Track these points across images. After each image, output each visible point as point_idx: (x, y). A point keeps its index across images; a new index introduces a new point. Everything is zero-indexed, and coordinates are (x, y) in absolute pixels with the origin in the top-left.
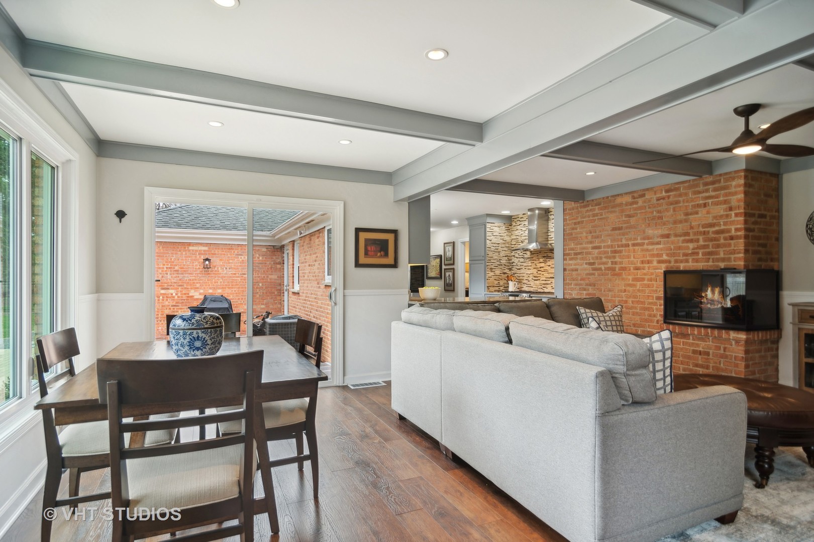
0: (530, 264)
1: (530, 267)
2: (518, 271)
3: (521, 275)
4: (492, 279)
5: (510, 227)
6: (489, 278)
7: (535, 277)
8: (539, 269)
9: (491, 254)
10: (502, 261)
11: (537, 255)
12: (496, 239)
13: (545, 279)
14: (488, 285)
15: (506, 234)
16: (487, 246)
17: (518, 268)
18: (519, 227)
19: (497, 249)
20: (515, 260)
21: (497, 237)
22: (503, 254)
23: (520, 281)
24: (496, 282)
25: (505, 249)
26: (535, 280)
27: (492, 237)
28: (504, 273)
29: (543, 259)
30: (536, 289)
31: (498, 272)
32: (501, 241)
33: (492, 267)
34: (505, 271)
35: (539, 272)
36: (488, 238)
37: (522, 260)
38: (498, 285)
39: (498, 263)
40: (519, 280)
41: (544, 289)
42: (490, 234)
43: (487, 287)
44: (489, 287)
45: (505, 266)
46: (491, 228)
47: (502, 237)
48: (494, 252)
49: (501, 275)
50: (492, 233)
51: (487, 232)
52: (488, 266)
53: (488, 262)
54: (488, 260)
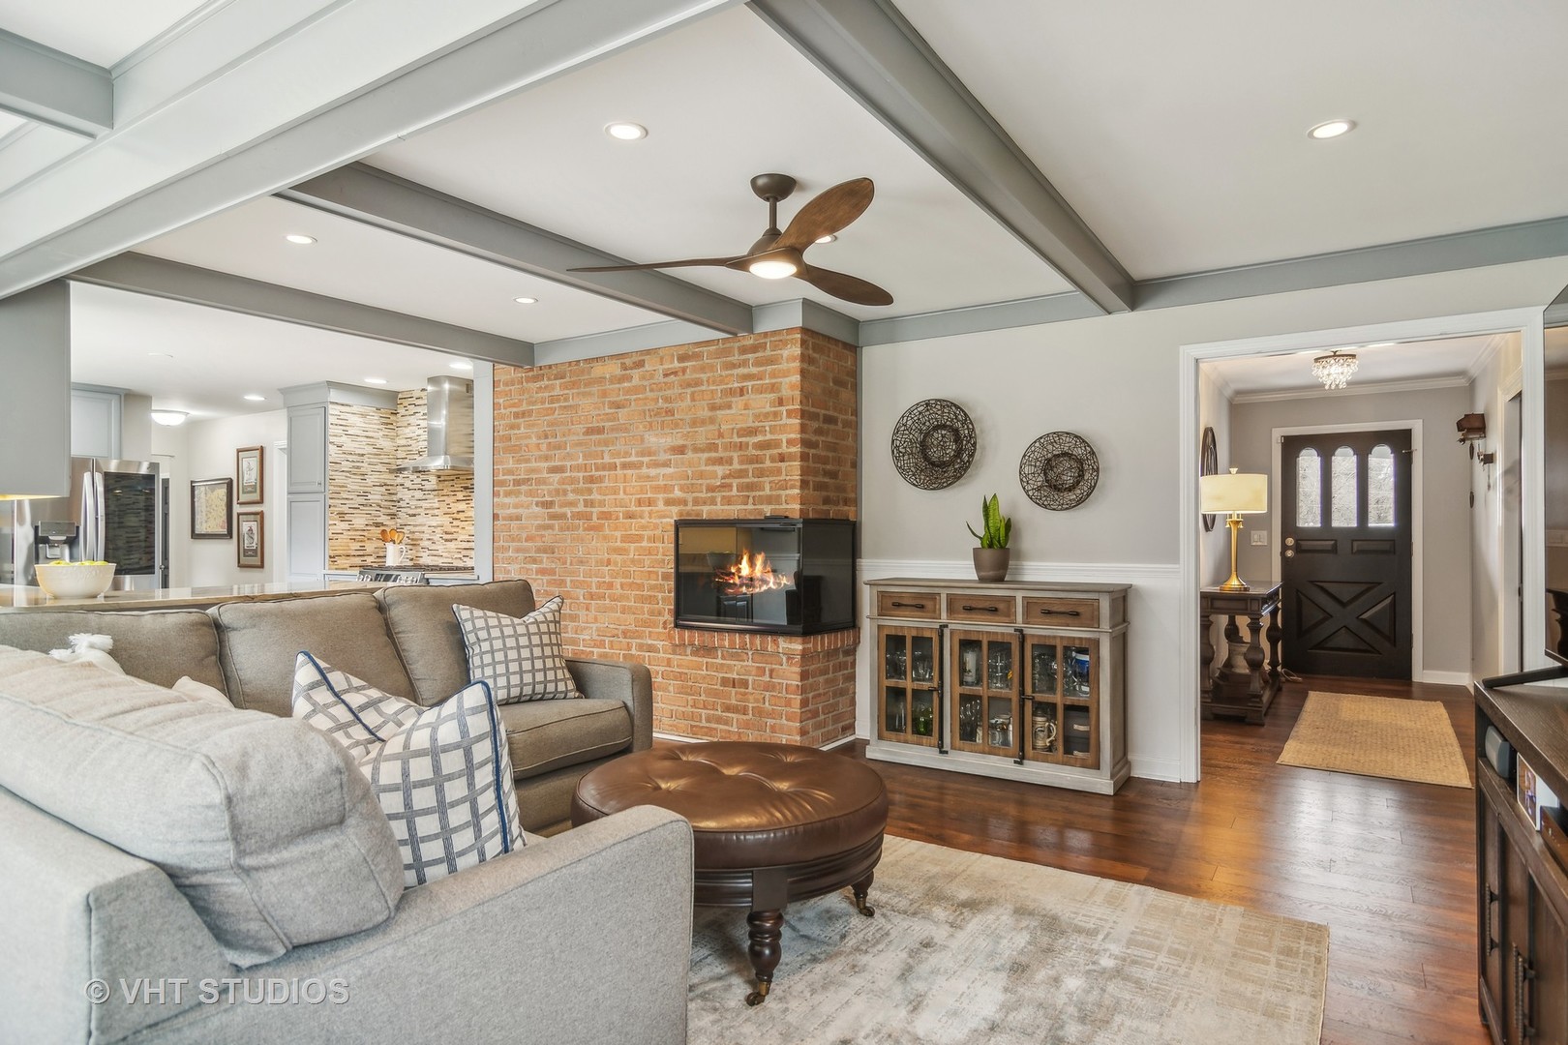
0: (437, 505)
1: (436, 512)
2: (411, 521)
3: (417, 529)
4: (343, 539)
5: (393, 418)
6: (336, 536)
7: (446, 533)
8: (455, 516)
9: (340, 479)
10: (370, 497)
11: (451, 483)
12: (356, 445)
13: (467, 538)
14: (332, 553)
15: (381, 433)
16: (331, 459)
17: (411, 512)
18: (412, 420)
19: (358, 467)
20: (402, 493)
21: (359, 439)
22: (371, 479)
23: (414, 544)
24: (357, 546)
25: (379, 467)
26: (446, 540)
27: (344, 439)
28: (377, 525)
29: (464, 493)
30: (450, 560)
31: (359, 521)
32: (370, 449)
33: (345, 509)
34: (379, 520)
35: (456, 523)
36: (331, 439)
37: (419, 494)
38: (361, 553)
39: (361, 500)
40: (412, 540)
41: (465, 559)
42: (339, 430)
43: (330, 557)
44: (334, 557)
45: (378, 508)
46: (341, 417)
47: (372, 440)
48: (348, 474)
49: (368, 528)
50: (344, 428)
51: (331, 426)
52: (332, 508)
53: (332, 498)
54: (333, 493)
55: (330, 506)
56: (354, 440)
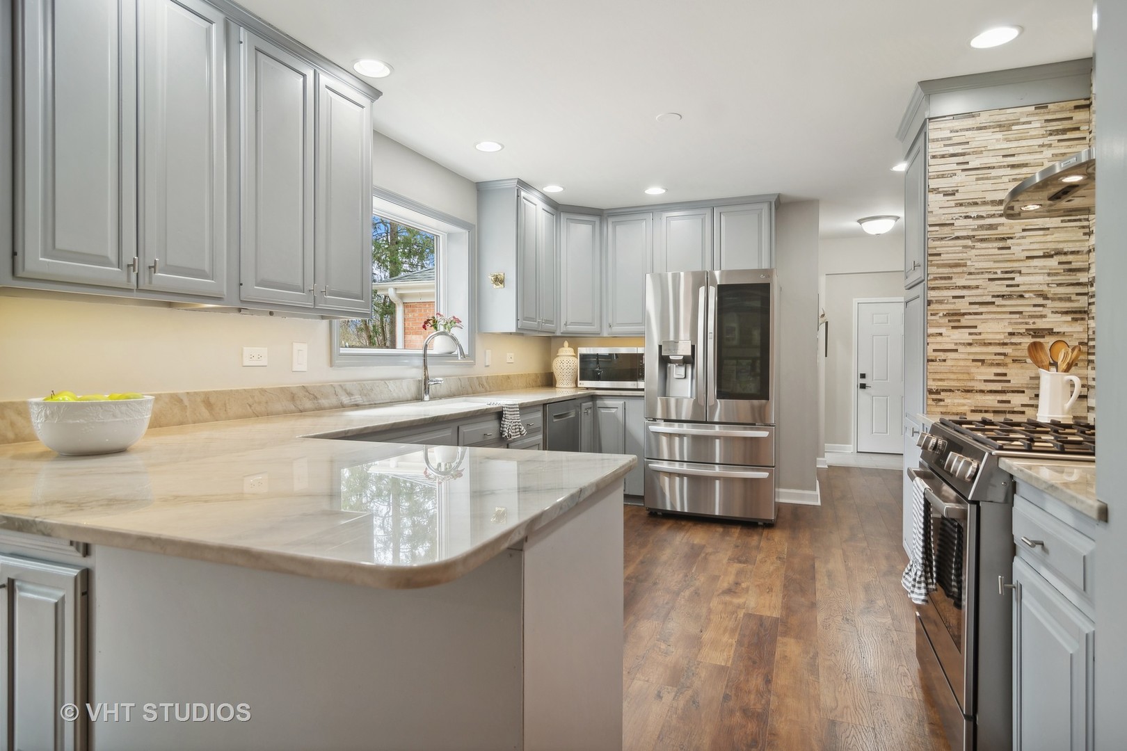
4: (958, 360)
5: (1080, 115)
6: (942, 355)
9: (951, 252)
10: (1018, 279)
12: (987, 185)
14: (934, 385)
15: (1048, 153)
16: (931, 220)
19: (991, 227)
21: (994, 173)
22: (1025, 245)
24: (989, 372)
27: (961, 178)
28: (1037, 333)
31: (994, 327)
33: (962, 306)
34: (1041, 324)
36: (933, 184)
38: (998, 387)
39: (1000, 288)
42: (950, 165)
43: (931, 392)
44: (938, 392)
45: (1040, 301)
46: (955, 140)
47: (1024, 170)
48: (969, 243)
49: (1015, 340)
50: (961, 159)
51: (931, 161)
52: (933, 306)
53: (933, 289)
54: (935, 279)
55: (929, 303)
56: (981, 176)
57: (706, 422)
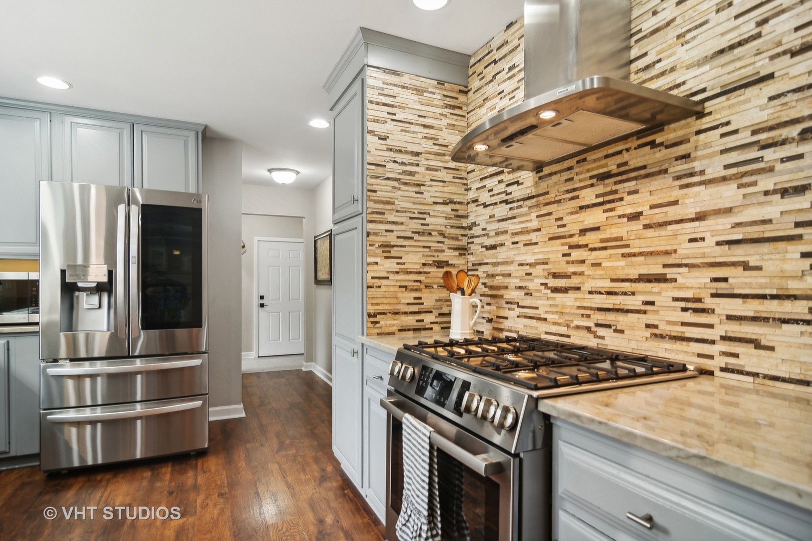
0: (535, 224)
1: (533, 237)
2: (490, 257)
3: (499, 269)
4: (389, 286)
5: (462, 98)
6: (377, 282)
7: (555, 276)
8: (576, 240)
9: (384, 190)
10: (429, 220)
11: (566, 175)
12: (407, 137)
13: (607, 284)
14: (372, 309)
15: (445, 122)
16: (369, 158)
17: (488, 242)
19: (411, 174)
20: (479, 215)
21: (413, 128)
22: (432, 193)
23: (494, 294)
24: (409, 297)
25: (443, 175)
26: (555, 290)
27: (390, 126)
28: (440, 264)
29: (600, 189)
30: (563, 330)
31: (413, 259)
32: (428, 145)
33: (392, 239)
34: (442, 257)
35: (576, 255)
36: (371, 126)
37: (502, 211)
38: (415, 308)
39: (416, 225)
40: (491, 288)
41: (601, 332)
42: (381, 112)
43: (369, 315)
44: (375, 316)
45: (441, 239)
46: (386, 92)
47: (431, 131)
48: (396, 184)
49: (427, 269)
50: (390, 110)
51: (370, 106)
52: (372, 238)
53: (371, 222)
54: (373, 213)
55: (368, 234)
56: (404, 128)
57: (128, 357)
